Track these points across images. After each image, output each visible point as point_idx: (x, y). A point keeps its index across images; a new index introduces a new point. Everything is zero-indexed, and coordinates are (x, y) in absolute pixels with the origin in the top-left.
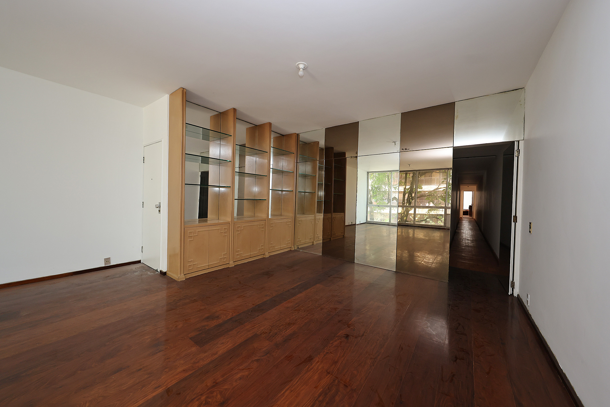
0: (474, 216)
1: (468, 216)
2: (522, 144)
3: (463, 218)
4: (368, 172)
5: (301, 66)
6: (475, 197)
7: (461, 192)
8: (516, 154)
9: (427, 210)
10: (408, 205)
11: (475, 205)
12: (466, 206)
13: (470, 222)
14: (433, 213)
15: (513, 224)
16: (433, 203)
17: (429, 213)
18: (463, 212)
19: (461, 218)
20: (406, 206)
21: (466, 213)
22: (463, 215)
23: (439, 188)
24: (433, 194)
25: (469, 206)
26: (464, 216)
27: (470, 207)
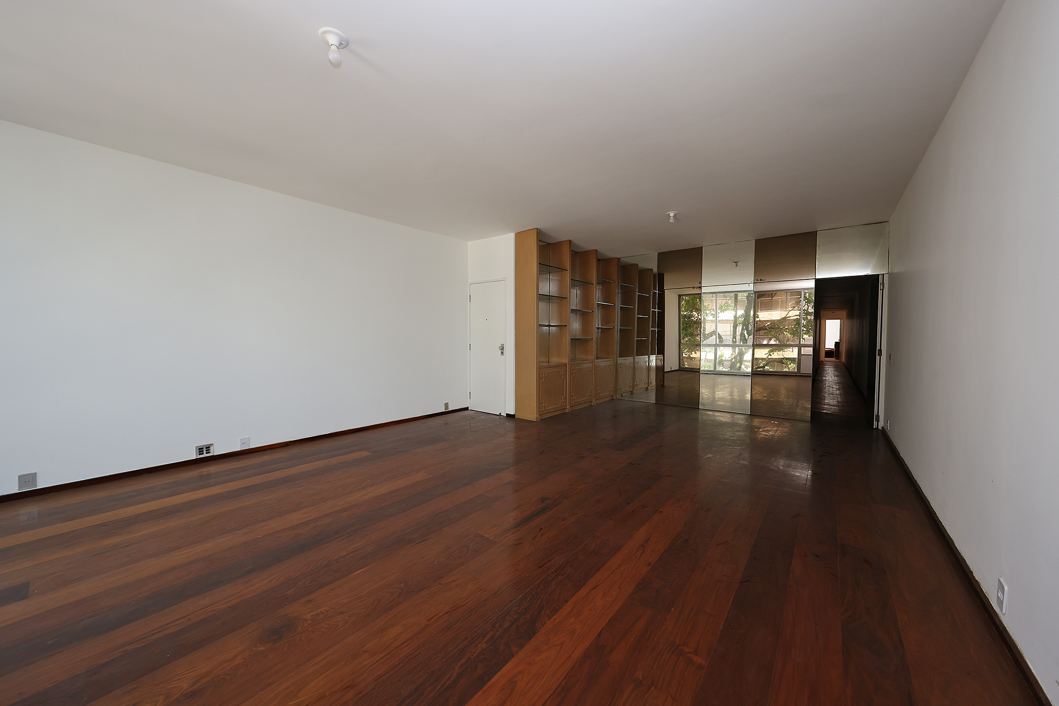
0: (843, 359)
1: (834, 359)
2: (886, 277)
3: (826, 361)
4: (679, 295)
5: (672, 215)
6: (845, 330)
7: (822, 321)
8: (880, 287)
9: (766, 351)
10: (741, 343)
11: (844, 341)
12: (830, 344)
13: (836, 367)
14: (776, 355)
15: (878, 358)
16: (777, 339)
17: (769, 357)
18: (826, 352)
19: (821, 361)
20: (738, 346)
21: (829, 353)
22: (825, 357)
23: (788, 316)
24: (776, 326)
25: (836, 342)
26: (826, 359)
27: (837, 344)
